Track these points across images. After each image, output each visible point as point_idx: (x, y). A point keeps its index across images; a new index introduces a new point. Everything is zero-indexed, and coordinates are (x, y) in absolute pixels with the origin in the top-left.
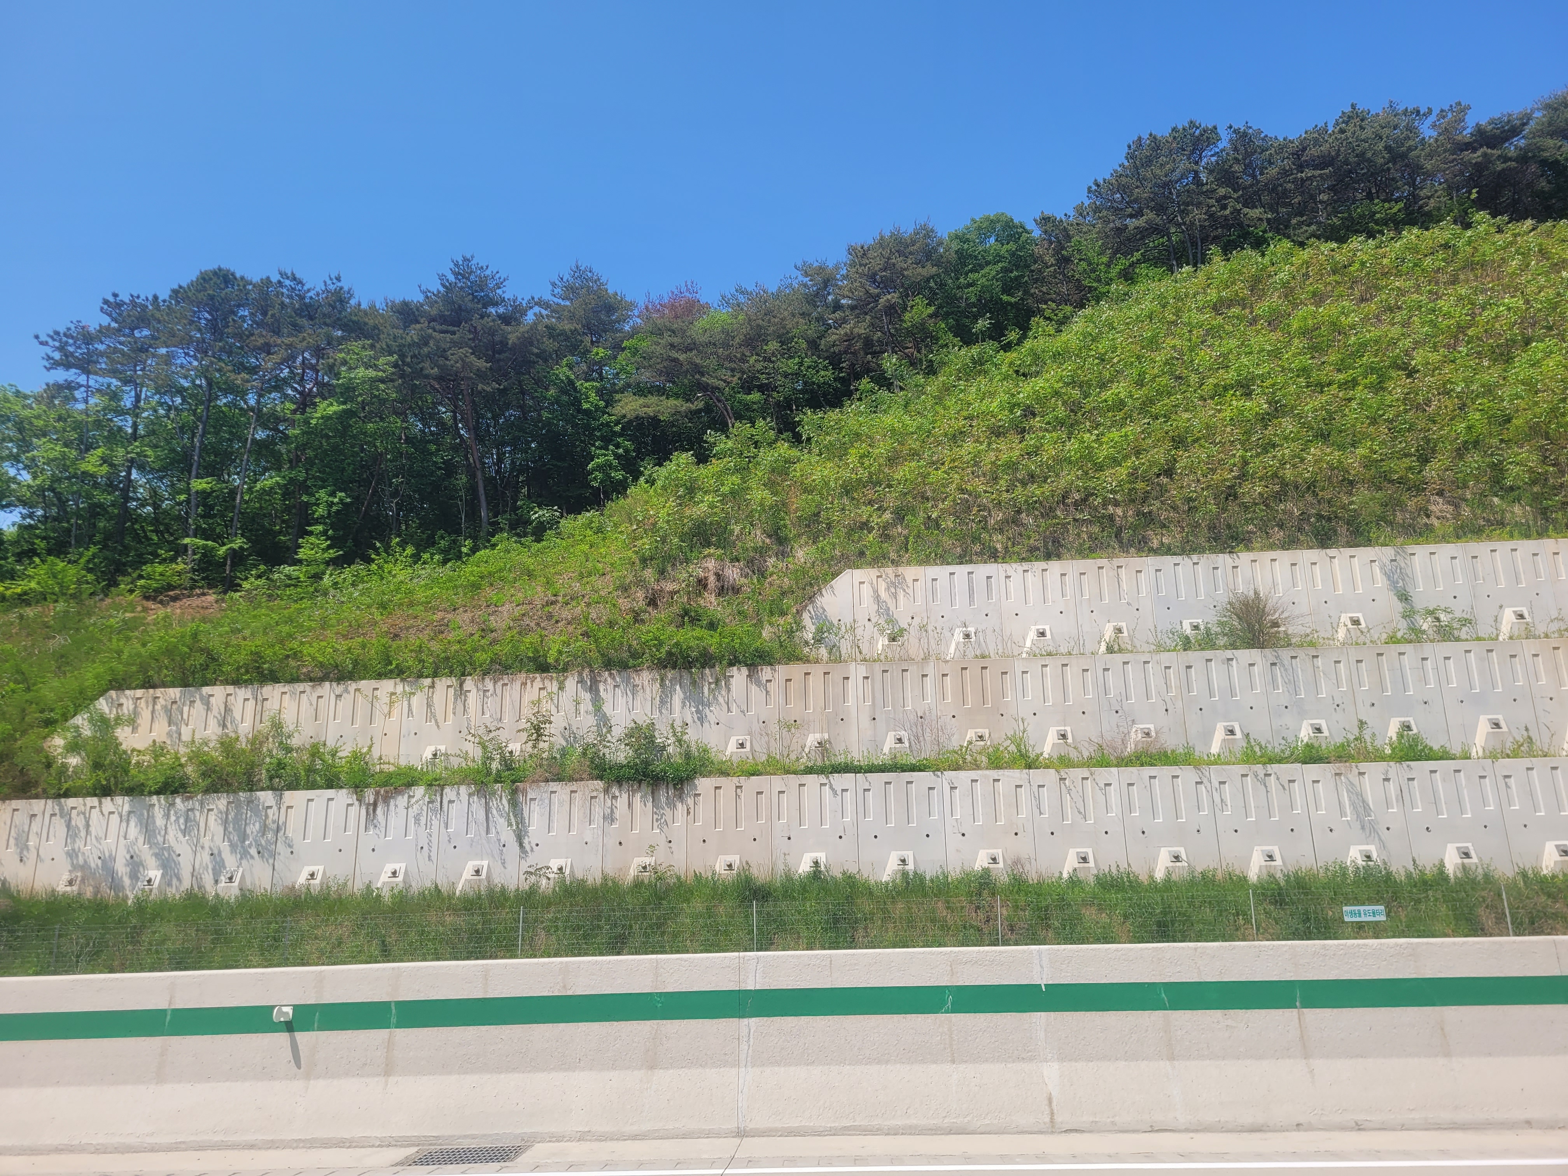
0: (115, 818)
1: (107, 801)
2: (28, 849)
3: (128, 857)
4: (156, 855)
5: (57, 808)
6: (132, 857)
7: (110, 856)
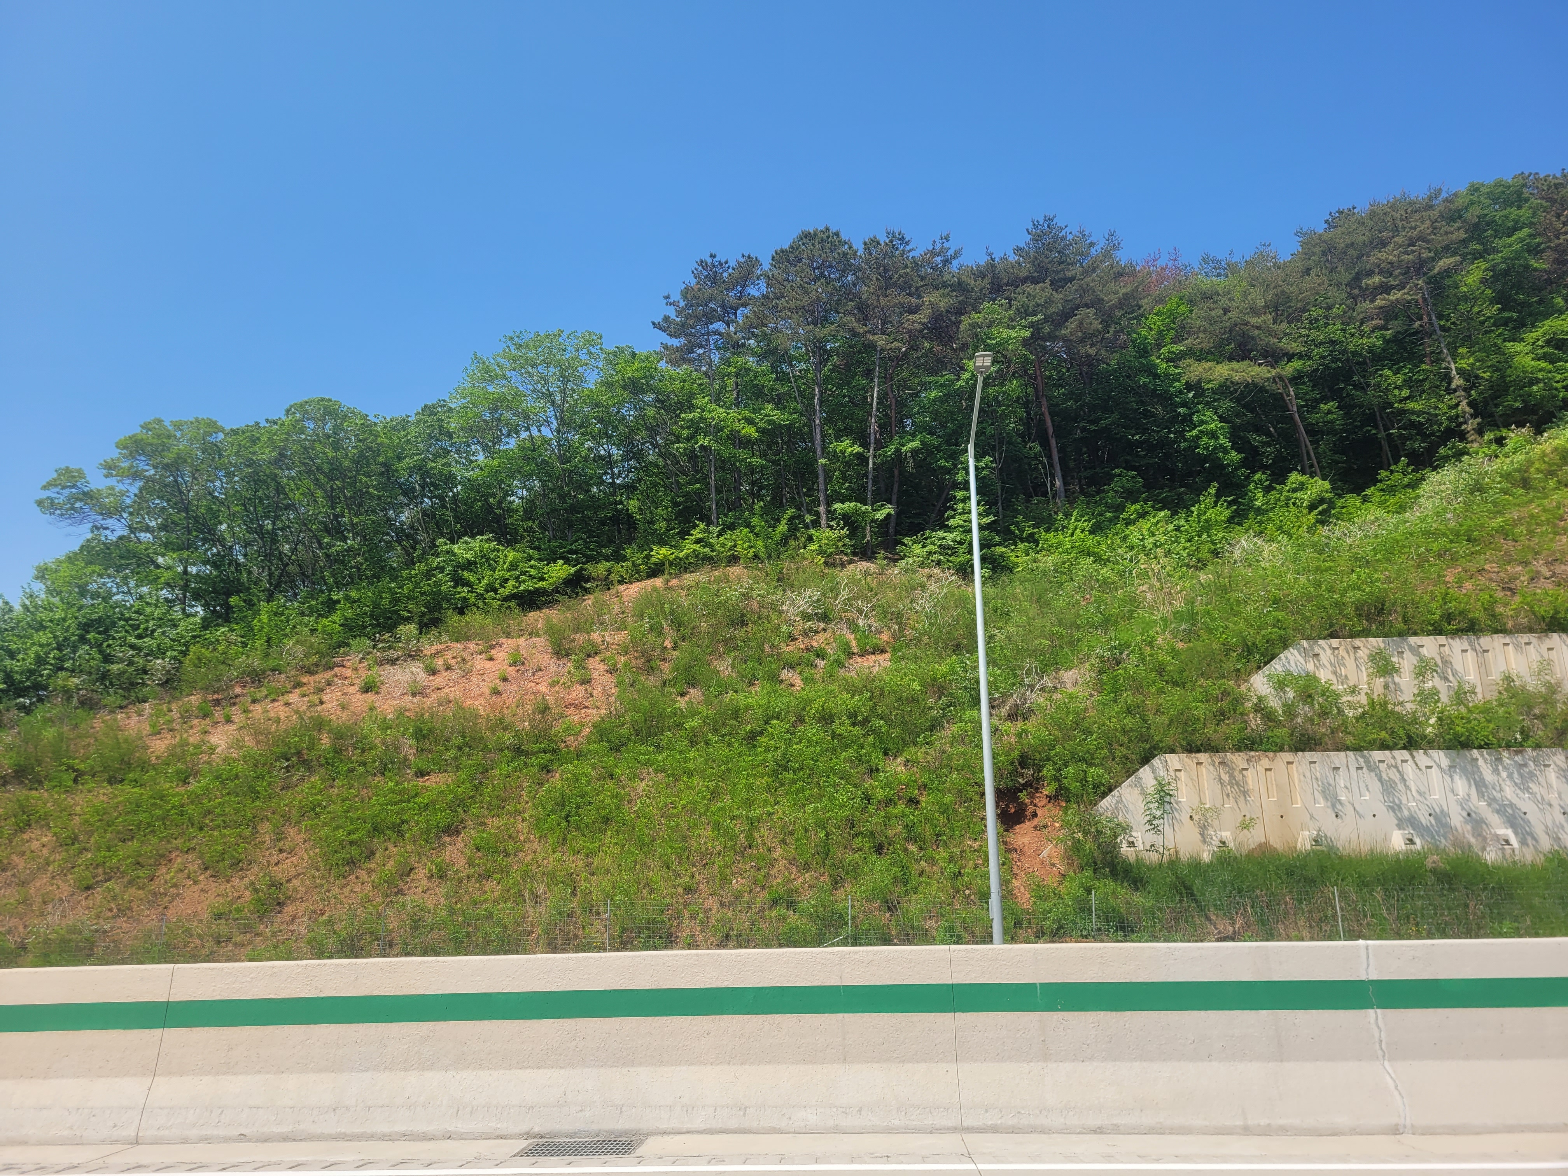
0: (1435, 771)
1: (1420, 755)
2: (1341, 804)
3: (1465, 814)
4: (1498, 812)
5: (1361, 760)
6: (1469, 815)
7: (1442, 811)
